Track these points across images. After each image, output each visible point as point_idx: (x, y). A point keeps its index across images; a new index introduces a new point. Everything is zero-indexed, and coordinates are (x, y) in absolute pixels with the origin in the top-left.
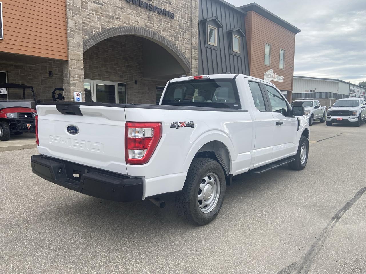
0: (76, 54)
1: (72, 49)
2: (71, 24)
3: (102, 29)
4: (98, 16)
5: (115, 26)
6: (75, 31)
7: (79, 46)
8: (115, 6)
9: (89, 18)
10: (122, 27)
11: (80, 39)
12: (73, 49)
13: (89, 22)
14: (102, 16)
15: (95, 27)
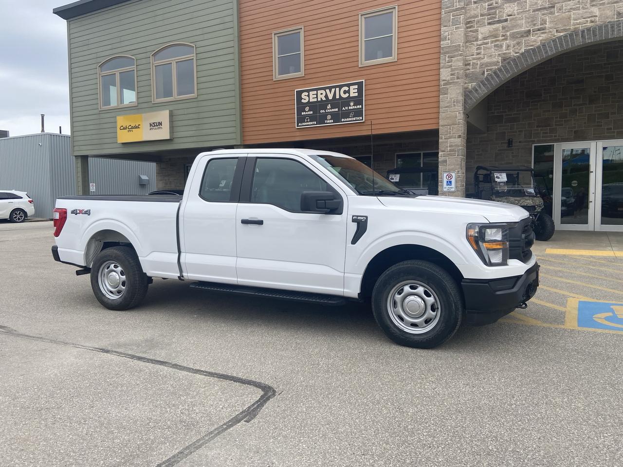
0: (450, 117)
1: (444, 110)
2: (445, 74)
3: (502, 62)
4: (498, 43)
5: (532, 46)
6: (450, 83)
7: (455, 103)
8: (534, 11)
9: (478, 54)
10: (550, 42)
11: (458, 92)
12: (446, 110)
13: (479, 59)
14: (506, 39)
15: (487, 65)
